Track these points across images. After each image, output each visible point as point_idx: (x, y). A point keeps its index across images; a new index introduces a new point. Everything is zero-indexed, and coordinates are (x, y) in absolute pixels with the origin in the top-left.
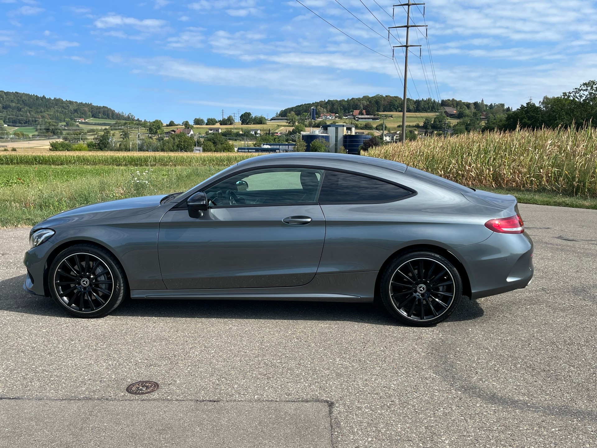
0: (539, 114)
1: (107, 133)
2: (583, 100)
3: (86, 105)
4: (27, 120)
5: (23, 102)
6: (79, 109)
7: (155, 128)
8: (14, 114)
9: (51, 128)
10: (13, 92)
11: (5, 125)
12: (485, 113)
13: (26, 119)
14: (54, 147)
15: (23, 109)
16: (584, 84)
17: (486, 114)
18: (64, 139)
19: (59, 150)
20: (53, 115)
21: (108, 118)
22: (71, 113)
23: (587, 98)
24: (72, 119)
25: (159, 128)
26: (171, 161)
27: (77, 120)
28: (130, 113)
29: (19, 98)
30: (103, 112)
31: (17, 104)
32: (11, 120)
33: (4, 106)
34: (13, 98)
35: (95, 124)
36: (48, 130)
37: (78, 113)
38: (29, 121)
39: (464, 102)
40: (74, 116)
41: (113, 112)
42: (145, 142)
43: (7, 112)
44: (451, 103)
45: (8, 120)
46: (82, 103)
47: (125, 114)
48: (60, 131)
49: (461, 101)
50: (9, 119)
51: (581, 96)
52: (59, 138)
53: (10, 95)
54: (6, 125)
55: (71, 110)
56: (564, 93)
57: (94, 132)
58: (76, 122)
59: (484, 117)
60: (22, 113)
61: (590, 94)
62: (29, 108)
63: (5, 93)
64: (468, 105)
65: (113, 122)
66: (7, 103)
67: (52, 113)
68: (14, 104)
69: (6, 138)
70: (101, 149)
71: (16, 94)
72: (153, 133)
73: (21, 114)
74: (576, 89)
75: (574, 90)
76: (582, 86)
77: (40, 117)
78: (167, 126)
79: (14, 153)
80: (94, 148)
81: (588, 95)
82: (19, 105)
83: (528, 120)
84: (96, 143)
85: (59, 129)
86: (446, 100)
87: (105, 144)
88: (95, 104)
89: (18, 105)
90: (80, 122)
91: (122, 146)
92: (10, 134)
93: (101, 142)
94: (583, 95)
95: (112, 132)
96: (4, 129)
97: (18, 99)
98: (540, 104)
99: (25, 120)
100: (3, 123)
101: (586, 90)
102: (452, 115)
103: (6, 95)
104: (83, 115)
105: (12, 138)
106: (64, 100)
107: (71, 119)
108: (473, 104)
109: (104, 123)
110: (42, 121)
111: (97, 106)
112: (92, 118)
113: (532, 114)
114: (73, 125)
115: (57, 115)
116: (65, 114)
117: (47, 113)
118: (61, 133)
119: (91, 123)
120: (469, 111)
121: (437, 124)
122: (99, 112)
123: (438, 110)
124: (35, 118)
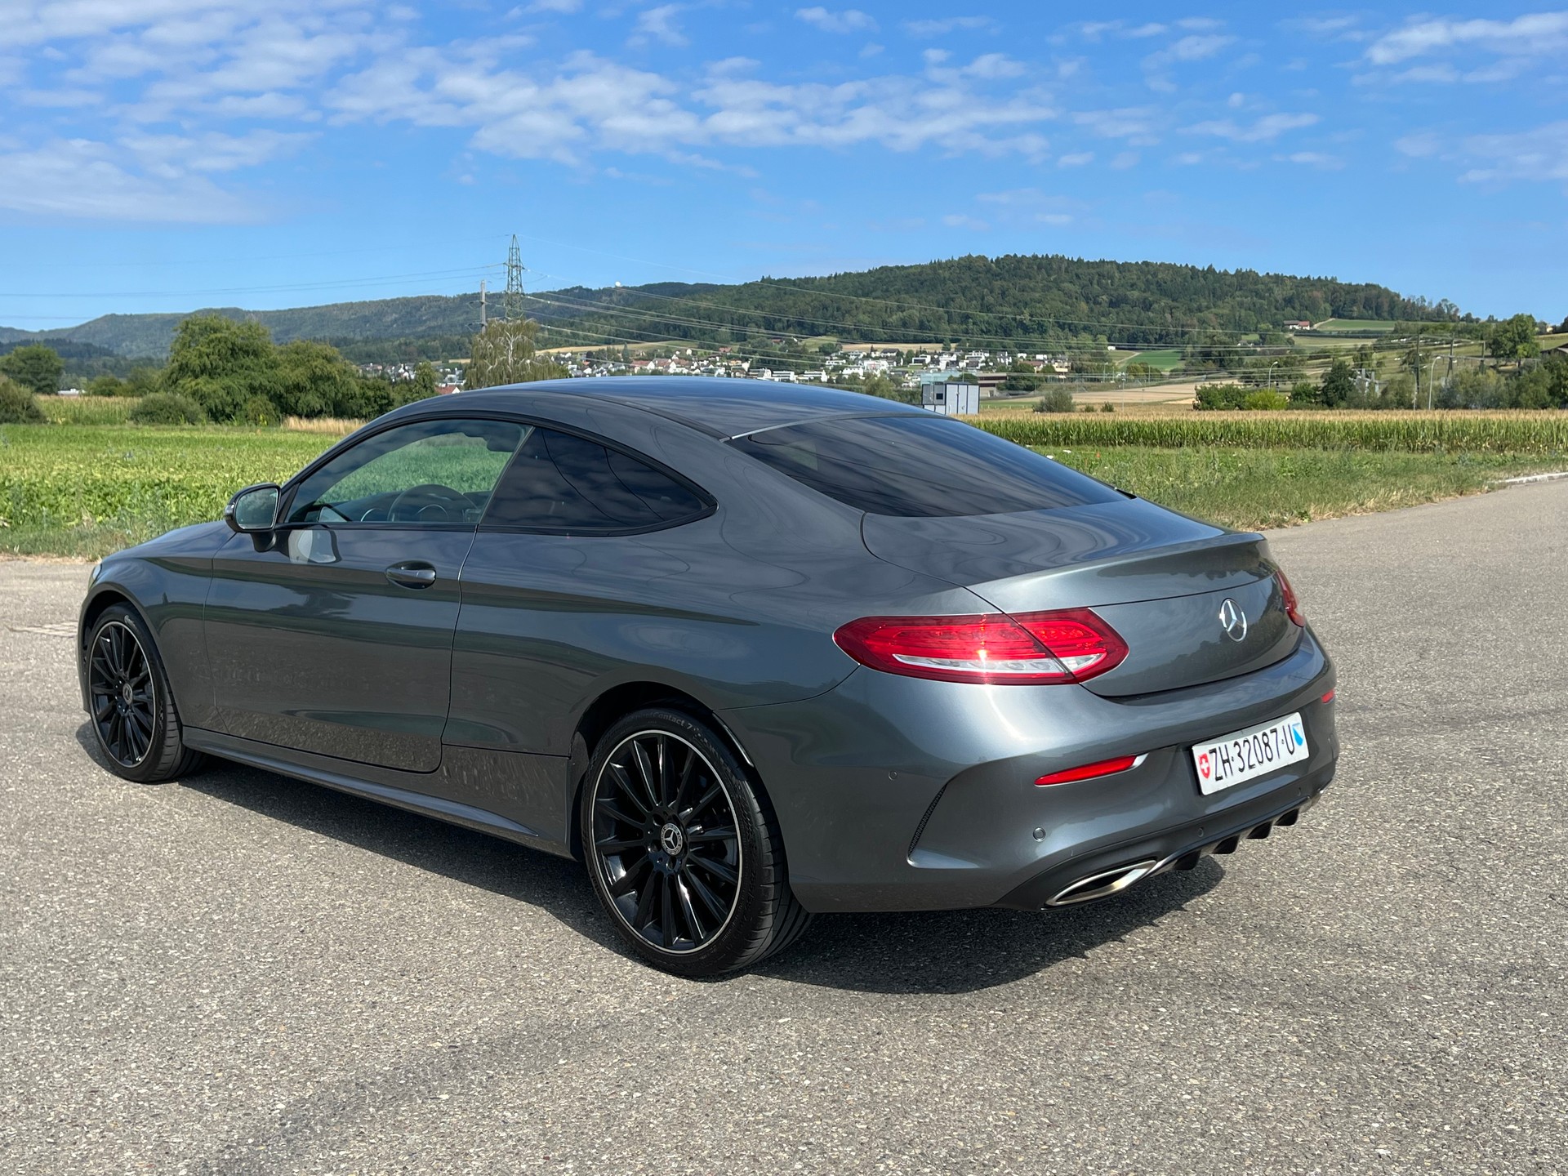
1: (1362, 360)
3: (1320, 283)
4: (1164, 332)
5: (1159, 285)
6: (1298, 294)
7: (1510, 340)
8: (1135, 317)
9: (1215, 349)
10: (1137, 263)
11: (1110, 348)
13: (1161, 330)
14: (1206, 401)
15: (1155, 306)
18: (1242, 378)
19: (1219, 409)
20: (1228, 315)
21: (1379, 315)
22: (1277, 309)
24: (1276, 324)
25: (1524, 338)
26: (1491, 435)
27: (1291, 327)
28: (1443, 300)
29: (1150, 277)
30: (1363, 301)
31: (1144, 292)
32: (1125, 335)
33: (1114, 300)
34: (1135, 277)
35: (1339, 336)
36: (1206, 355)
37: (1294, 308)
38: (1167, 335)
40: (1283, 315)
41: (1392, 298)
42: (1461, 383)
43: (1118, 313)
45: (1117, 335)
46: (1309, 277)
47: (1430, 303)
48: (1237, 358)
50: (1121, 331)
52: (1232, 375)
53: (1129, 271)
54: (1113, 348)
55: (1277, 301)
57: (1329, 357)
58: (1285, 331)
60: (1151, 314)
62: (1170, 302)
63: (1118, 265)
65: (1388, 327)
66: (1121, 291)
67: (1226, 311)
68: (1136, 294)
69: (1107, 380)
70: (1329, 404)
71: (1144, 266)
72: (1502, 356)
73: (1149, 318)
77: (1195, 321)
78: (1556, 330)
79: (1108, 417)
80: (1311, 402)
82: (1147, 294)
84: (1316, 389)
85: (1236, 353)
87: (1343, 389)
88: (1343, 280)
89: (1145, 295)
90: (1298, 331)
91: (1390, 396)
92: (1117, 370)
93: (1332, 386)
95: (1376, 356)
96: (1107, 357)
97: (1147, 281)
99: (1159, 332)
100: (1107, 343)
103: (1120, 272)
104: (1309, 310)
105: (1119, 381)
106: (1261, 275)
107: (1273, 324)
109: (1365, 331)
110: (1199, 333)
111: (1350, 285)
112: (1331, 320)
114: (1276, 340)
115: (1238, 314)
116: (1259, 311)
117: (1213, 310)
118: (1240, 363)
119: (1327, 333)
122: (1354, 302)
124: (1183, 326)
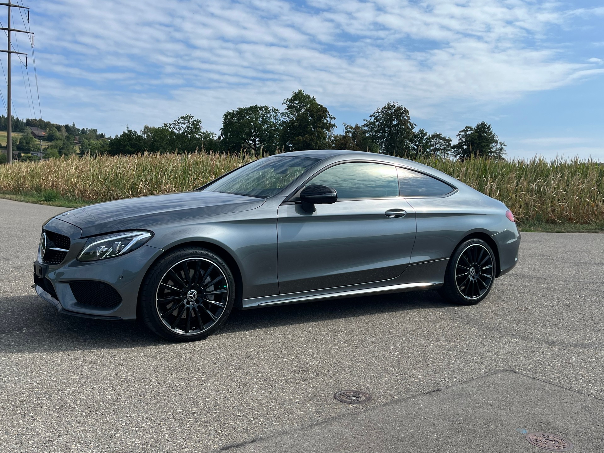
0: (141, 143)
2: (182, 133)
12: (78, 138)
16: (182, 118)
17: (80, 139)
23: (186, 131)
39: (54, 124)
44: (38, 123)
49: (49, 122)
51: (180, 129)
56: (164, 124)
59: (77, 142)
61: (188, 127)
64: (59, 128)
74: (175, 121)
75: (173, 122)
76: (180, 119)
81: (185, 128)
83: (131, 148)
86: (32, 120)
94: (181, 128)
98: (142, 133)
101: (184, 123)
102: (40, 137)
108: (64, 127)
113: (135, 142)
120: (60, 134)
121: (23, 146)
123: (23, 130)
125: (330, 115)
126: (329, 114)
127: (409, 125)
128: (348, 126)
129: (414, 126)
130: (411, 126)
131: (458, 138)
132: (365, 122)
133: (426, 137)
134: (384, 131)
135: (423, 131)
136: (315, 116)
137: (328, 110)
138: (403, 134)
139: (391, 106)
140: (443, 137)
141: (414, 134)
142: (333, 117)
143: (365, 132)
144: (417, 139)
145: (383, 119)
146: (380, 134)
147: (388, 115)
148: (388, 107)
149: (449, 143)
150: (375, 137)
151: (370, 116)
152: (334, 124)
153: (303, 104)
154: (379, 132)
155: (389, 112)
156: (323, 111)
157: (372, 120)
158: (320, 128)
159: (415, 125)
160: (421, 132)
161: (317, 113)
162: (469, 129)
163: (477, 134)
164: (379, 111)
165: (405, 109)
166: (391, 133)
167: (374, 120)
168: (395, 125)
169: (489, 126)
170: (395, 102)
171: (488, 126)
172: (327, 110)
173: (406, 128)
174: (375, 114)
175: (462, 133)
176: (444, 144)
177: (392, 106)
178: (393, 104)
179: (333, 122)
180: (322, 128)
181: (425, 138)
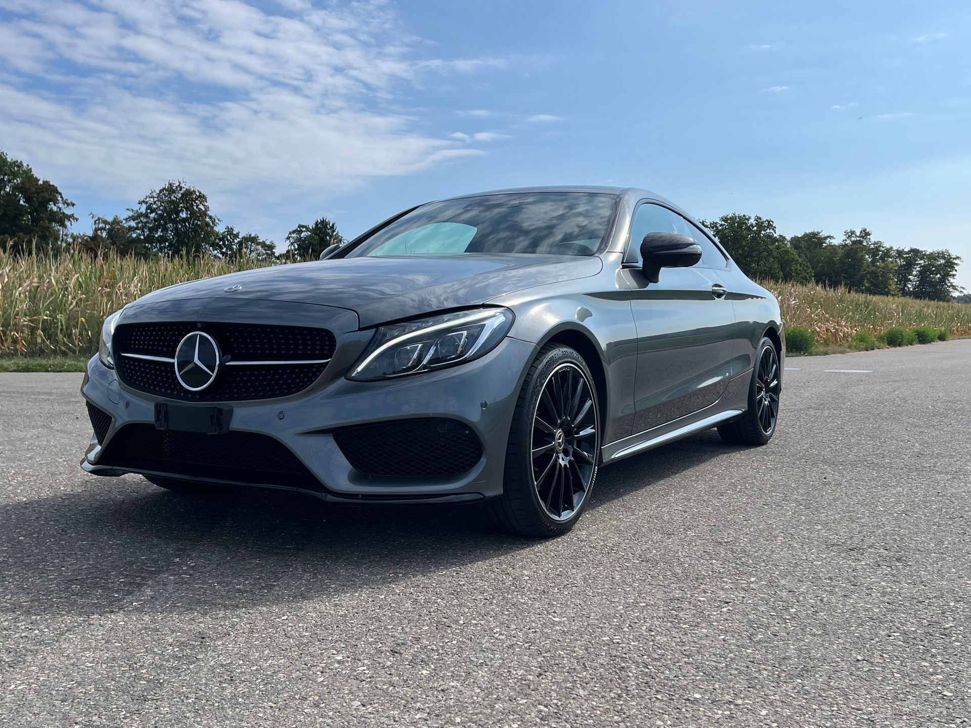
125: (64, 199)
126: (61, 197)
127: (208, 219)
128: (99, 219)
129: (217, 221)
130: (212, 222)
131: (288, 243)
132: (131, 214)
133: (238, 240)
134: (165, 229)
135: (233, 230)
136: (35, 199)
137: (60, 190)
138: (200, 235)
139: (174, 188)
140: (261, 241)
141: (217, 234)
142: (69, 201)
143: (131, 229)
144: (224, 243)
145: (161, 208)
146: (159, 233)
147: (172, 202)
148: (170, 190)
149: (272, 251)
150: (150, 239)
151: (139, 203)
152: (73, 215)
153: (9, 176)
154: (157, 231)
155: (172, 197)
156: (49, 192)
157: (143, 209)
158: (46, 221)
159: (219, 220)
160: (230, 231)
161: (38, 193)
162: (304, 229)
163: (316, 237)
164: (154, 195)
165: (200, 193)
166: (177, 233)
167: (147, 209)
168: (183, 218)
169: (333, 225)
170: (182, 182)
171: (331, 225)
172: (57, 190)
173: (204, 224)
174: (148, 199)
175: (293, 235)
176: (264, 252)
177: (177, 187)
178: (177, 184)
179: (68, 211)
180: (50, 221)
181: (236, 241)
